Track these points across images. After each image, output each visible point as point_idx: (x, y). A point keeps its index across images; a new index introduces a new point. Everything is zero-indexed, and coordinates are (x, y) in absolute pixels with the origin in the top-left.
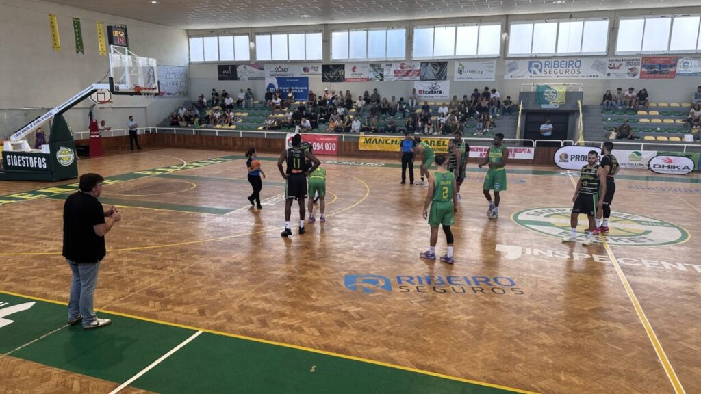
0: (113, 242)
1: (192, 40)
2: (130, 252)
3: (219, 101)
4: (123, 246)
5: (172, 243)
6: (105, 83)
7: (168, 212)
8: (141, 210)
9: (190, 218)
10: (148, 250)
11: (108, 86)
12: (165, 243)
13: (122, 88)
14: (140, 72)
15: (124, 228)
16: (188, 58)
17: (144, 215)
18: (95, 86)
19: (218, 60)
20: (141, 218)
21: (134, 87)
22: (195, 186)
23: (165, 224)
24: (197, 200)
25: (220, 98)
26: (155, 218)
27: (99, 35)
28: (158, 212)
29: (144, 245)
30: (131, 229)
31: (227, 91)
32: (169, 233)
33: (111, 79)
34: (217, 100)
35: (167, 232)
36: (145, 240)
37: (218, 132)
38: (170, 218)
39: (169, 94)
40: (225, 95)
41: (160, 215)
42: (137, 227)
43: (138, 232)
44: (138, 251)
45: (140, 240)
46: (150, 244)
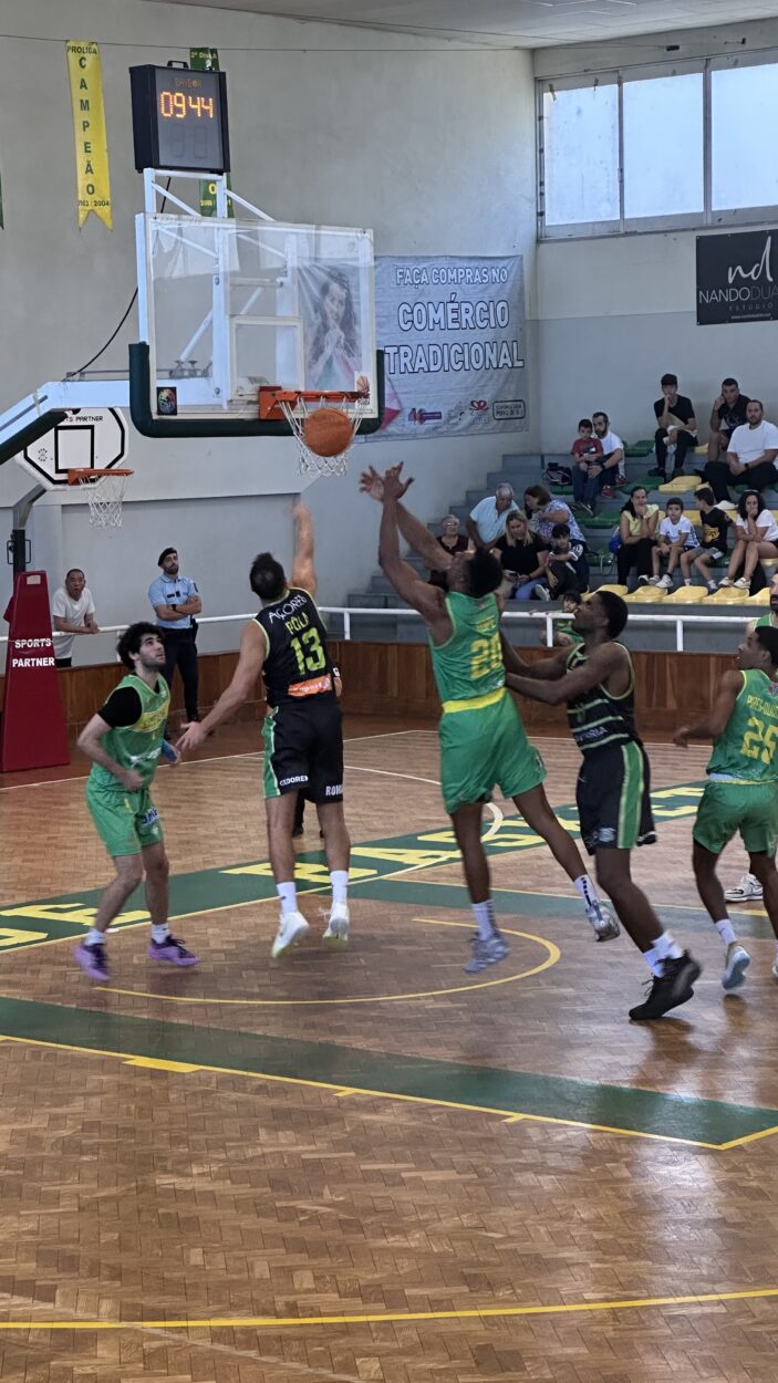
0: (117, 1274)
1: (560, 104)
2: (206, 1344)
3: (694, 442)
4: (166, 1302)
5: (435, 1304)
6: (108, 374)
7: (411, 1110)
8: (262, 1089)
9: (529, 1156)
10: (303, 1337)
11: (119, 393)
12: (395, 1301)
13: (193, 399)
14: (288, 308)
15: (176, 1194)
16: (529, 211)
17: (281, 1119)
18: (57, 396)
19: (697, 206)
20: (263, 1135)
21: (250, 390)
22: (555, 954)
23: (394, 1180)
24: (566, 1044)
25: (701, 427)
26: (338, 1145)
27: (80, 116)
28: (353, 1104)
29: (280, 1302)
30: (211, 1198)
31: (744, 390)
32: (415, 1240)
33: (139, 353)
34: (686, 442)
35: (403, 1232)
36: (289, 1272)
37: (687, 627)
38: (417, 1144)
39: (422, 417)
40: (736, 410)
41: (365, 1128)
42: (244, 1190)
43: (249, 1222)
44: (250, 1338)
45: (261, 1269)
46: (313, 1299)
